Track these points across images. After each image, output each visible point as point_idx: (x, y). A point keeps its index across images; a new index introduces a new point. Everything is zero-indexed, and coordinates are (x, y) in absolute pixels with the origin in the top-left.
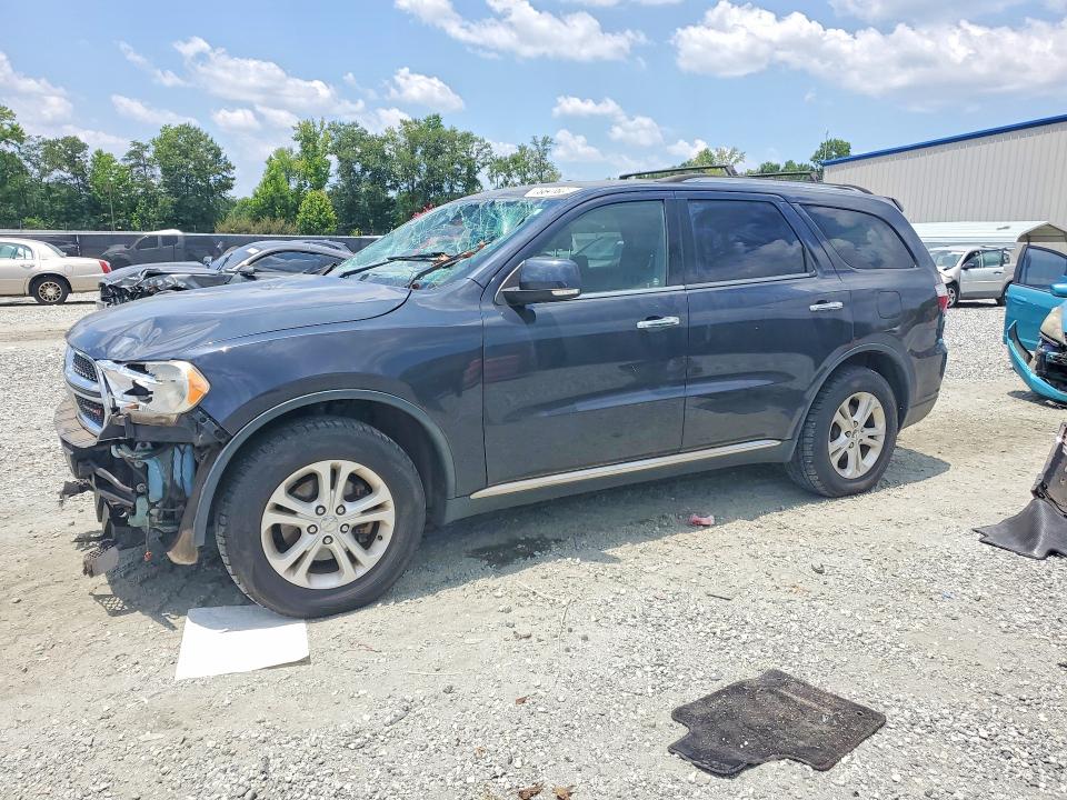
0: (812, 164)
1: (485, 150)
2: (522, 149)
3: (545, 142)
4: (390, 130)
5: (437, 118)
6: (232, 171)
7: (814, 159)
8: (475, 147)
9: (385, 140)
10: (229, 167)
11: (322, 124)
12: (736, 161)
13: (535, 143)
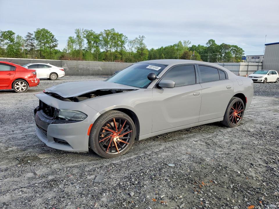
2: (136, 38)
3: (142, 37)
4: (101, 32)
5: (113, 29)
6: (57, 42)
7: (207, 44)
8: (123, 38)
9: (100, 35)
12: (189, 44)
13: (140, 38)
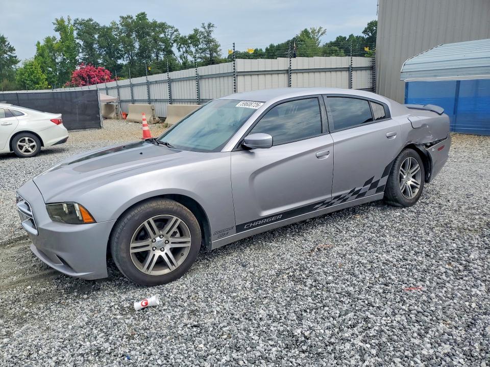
0: (363, 35)
1: (175, 33)
2: (196, 30)
3: (209, 26)
4: (114, 23)
5: (143, 14)
6: (14, 52)
7: (365, 32)
8: (169, 31)
9: (111, 29)
10: (12, 49)
11: (69, 20)
12: (322, 34)
13: (204, 28)
